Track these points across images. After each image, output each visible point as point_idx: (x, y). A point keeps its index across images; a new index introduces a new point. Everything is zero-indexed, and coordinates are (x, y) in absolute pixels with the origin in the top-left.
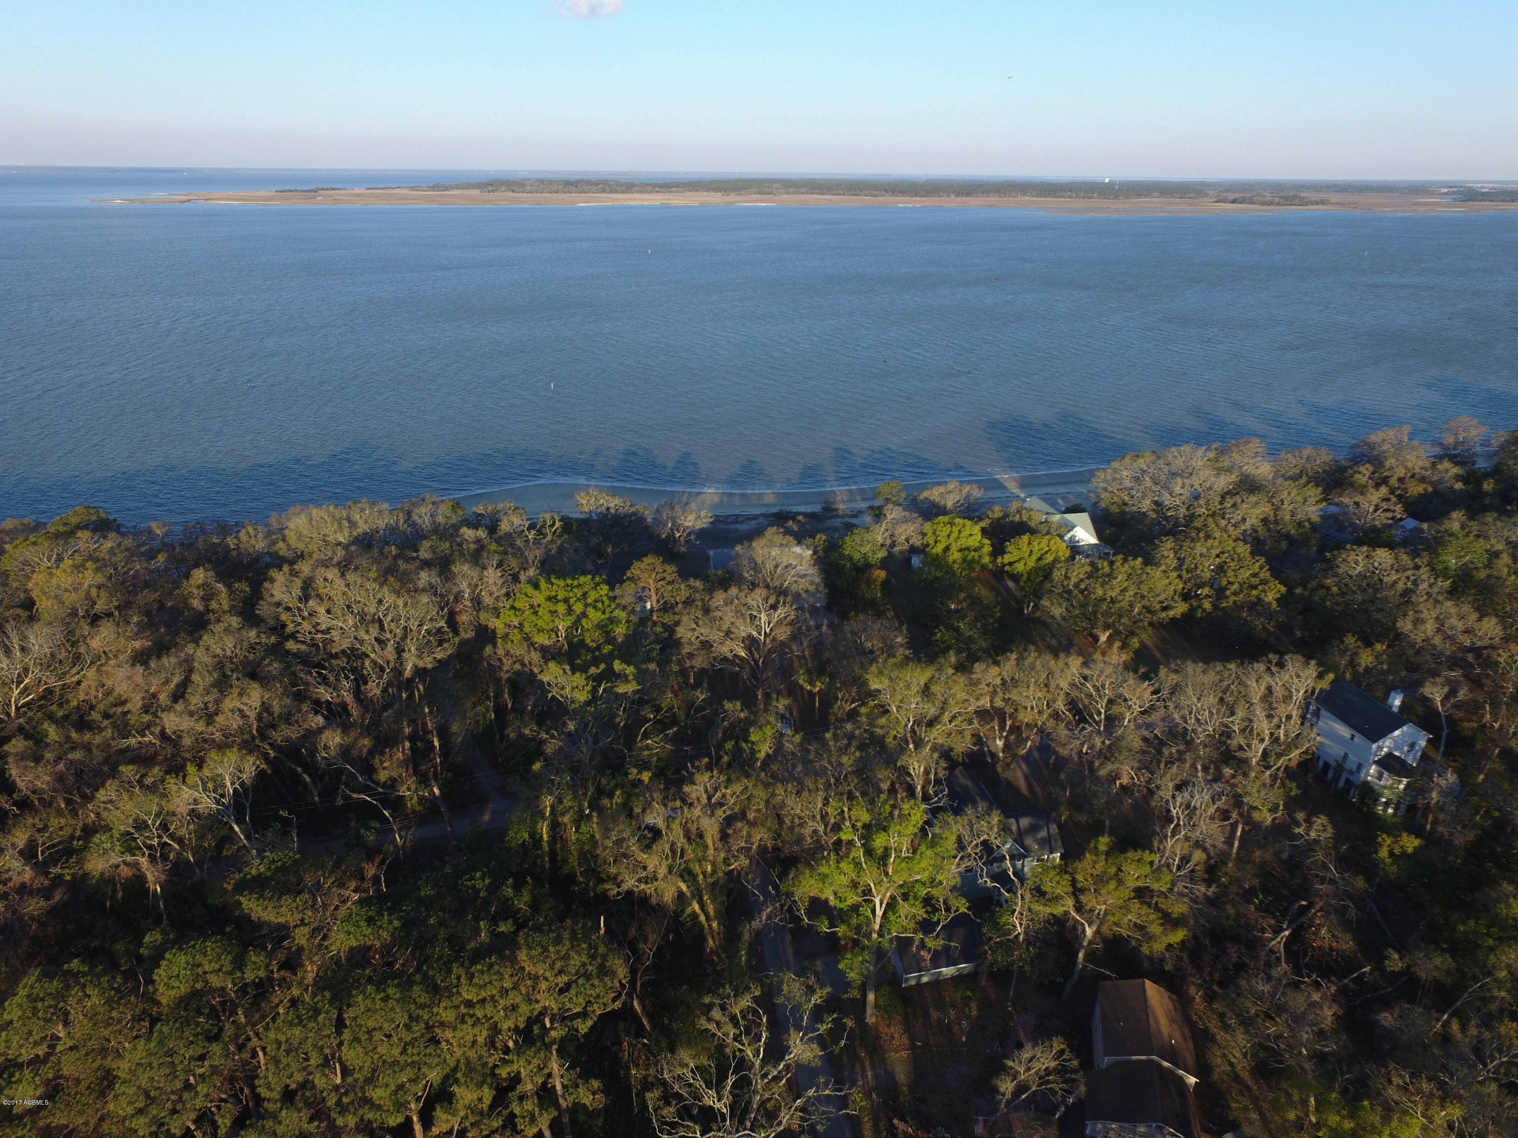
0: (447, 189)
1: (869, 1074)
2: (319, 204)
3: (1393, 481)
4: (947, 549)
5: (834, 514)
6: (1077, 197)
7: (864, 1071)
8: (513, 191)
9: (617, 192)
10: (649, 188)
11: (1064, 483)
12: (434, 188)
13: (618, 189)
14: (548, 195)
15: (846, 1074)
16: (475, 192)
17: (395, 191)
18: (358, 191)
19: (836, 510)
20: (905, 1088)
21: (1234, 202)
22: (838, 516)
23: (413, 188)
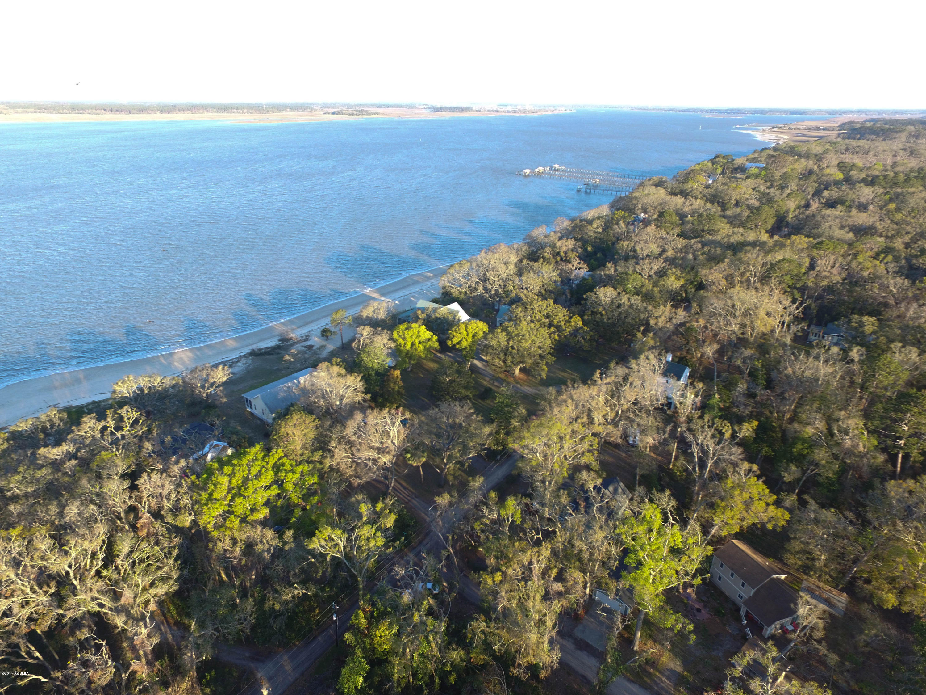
1: (664, 679)
3: (562, 254)
4: (413, 345)
5: (291, 342)
6: (243, 112)
11: (404, 288)
15: (656, 688)
19: (291, 339)
20: (685, 673)
21: (334, 113)
22: (294, 343)
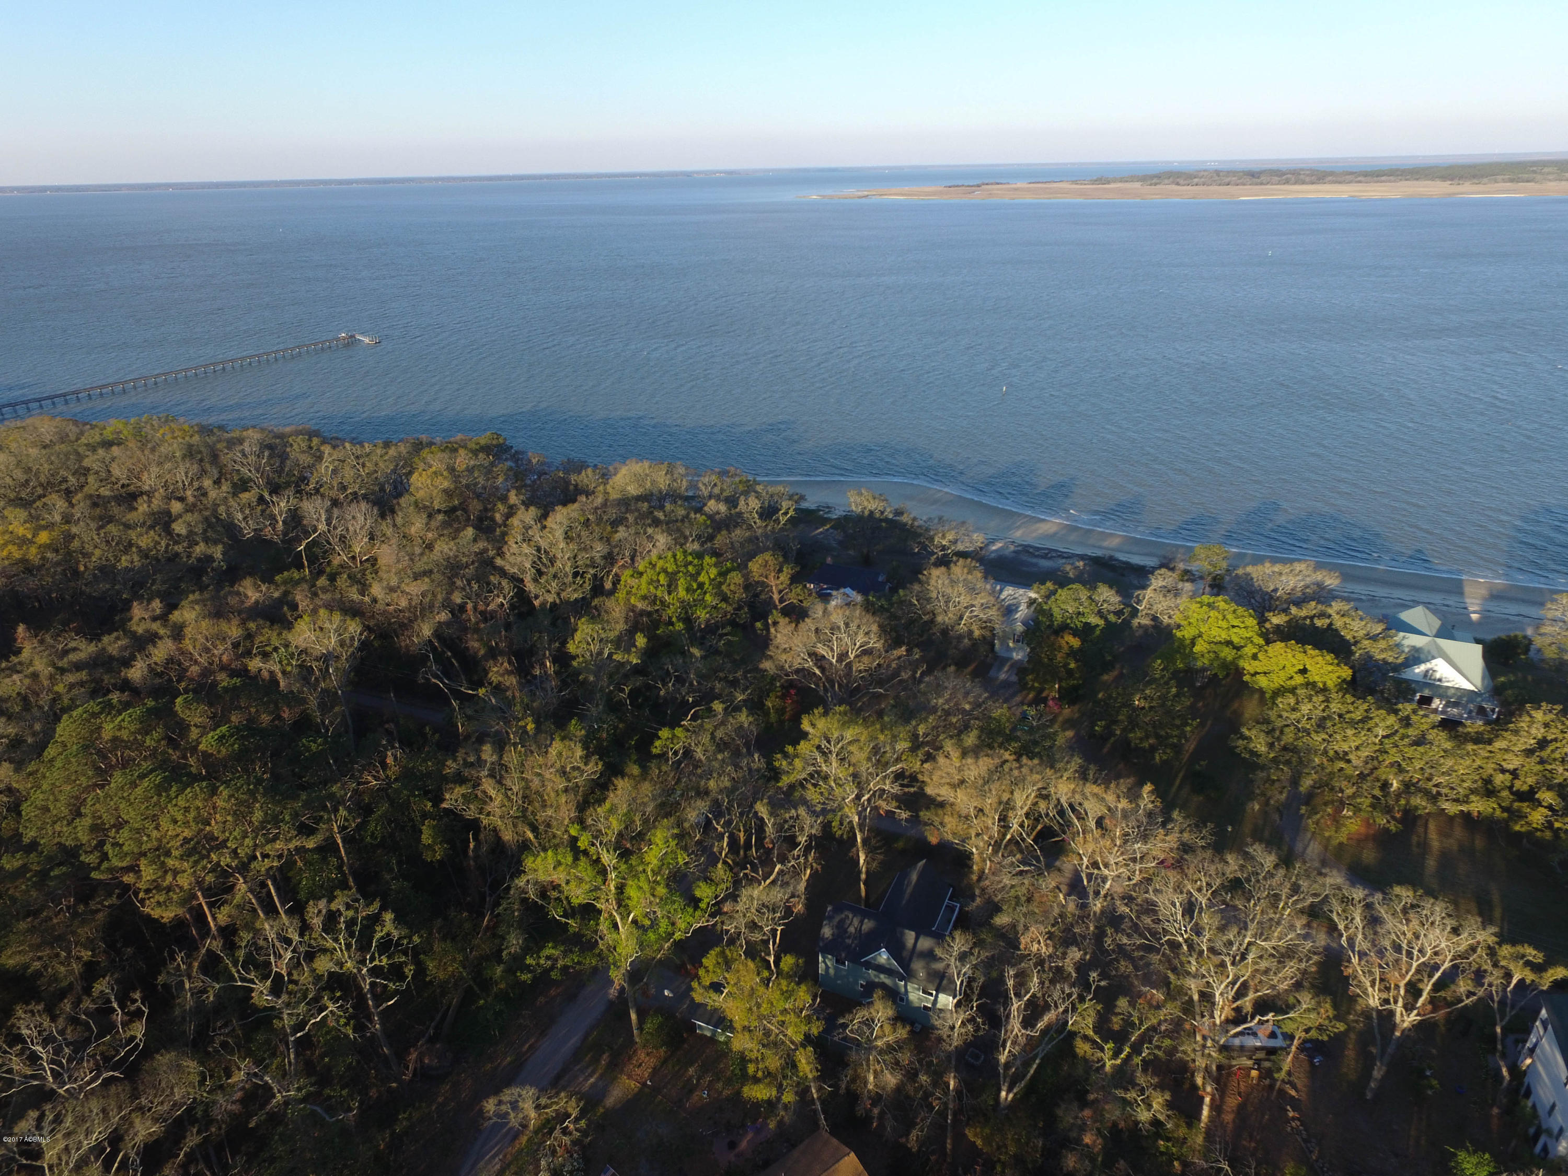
0: (1109, 183)
1: (592, 1080)
2: (977, 197)
7: (591, 1076)
8: (1178, 184)
9: (1303, 183)
10: (1349, 178)
12: (1094, 182)
13: (1307, 179)
14: (1216, 188)
16: (1137, 185)
17: (1055, 185)
18: (1019, 185)
23: (1075, 182)
